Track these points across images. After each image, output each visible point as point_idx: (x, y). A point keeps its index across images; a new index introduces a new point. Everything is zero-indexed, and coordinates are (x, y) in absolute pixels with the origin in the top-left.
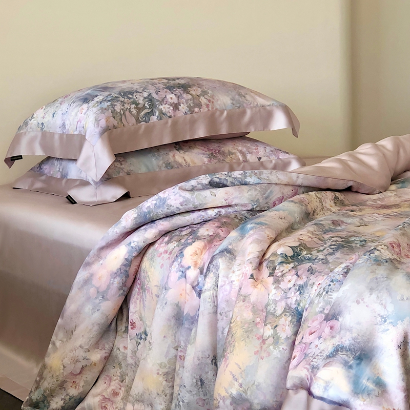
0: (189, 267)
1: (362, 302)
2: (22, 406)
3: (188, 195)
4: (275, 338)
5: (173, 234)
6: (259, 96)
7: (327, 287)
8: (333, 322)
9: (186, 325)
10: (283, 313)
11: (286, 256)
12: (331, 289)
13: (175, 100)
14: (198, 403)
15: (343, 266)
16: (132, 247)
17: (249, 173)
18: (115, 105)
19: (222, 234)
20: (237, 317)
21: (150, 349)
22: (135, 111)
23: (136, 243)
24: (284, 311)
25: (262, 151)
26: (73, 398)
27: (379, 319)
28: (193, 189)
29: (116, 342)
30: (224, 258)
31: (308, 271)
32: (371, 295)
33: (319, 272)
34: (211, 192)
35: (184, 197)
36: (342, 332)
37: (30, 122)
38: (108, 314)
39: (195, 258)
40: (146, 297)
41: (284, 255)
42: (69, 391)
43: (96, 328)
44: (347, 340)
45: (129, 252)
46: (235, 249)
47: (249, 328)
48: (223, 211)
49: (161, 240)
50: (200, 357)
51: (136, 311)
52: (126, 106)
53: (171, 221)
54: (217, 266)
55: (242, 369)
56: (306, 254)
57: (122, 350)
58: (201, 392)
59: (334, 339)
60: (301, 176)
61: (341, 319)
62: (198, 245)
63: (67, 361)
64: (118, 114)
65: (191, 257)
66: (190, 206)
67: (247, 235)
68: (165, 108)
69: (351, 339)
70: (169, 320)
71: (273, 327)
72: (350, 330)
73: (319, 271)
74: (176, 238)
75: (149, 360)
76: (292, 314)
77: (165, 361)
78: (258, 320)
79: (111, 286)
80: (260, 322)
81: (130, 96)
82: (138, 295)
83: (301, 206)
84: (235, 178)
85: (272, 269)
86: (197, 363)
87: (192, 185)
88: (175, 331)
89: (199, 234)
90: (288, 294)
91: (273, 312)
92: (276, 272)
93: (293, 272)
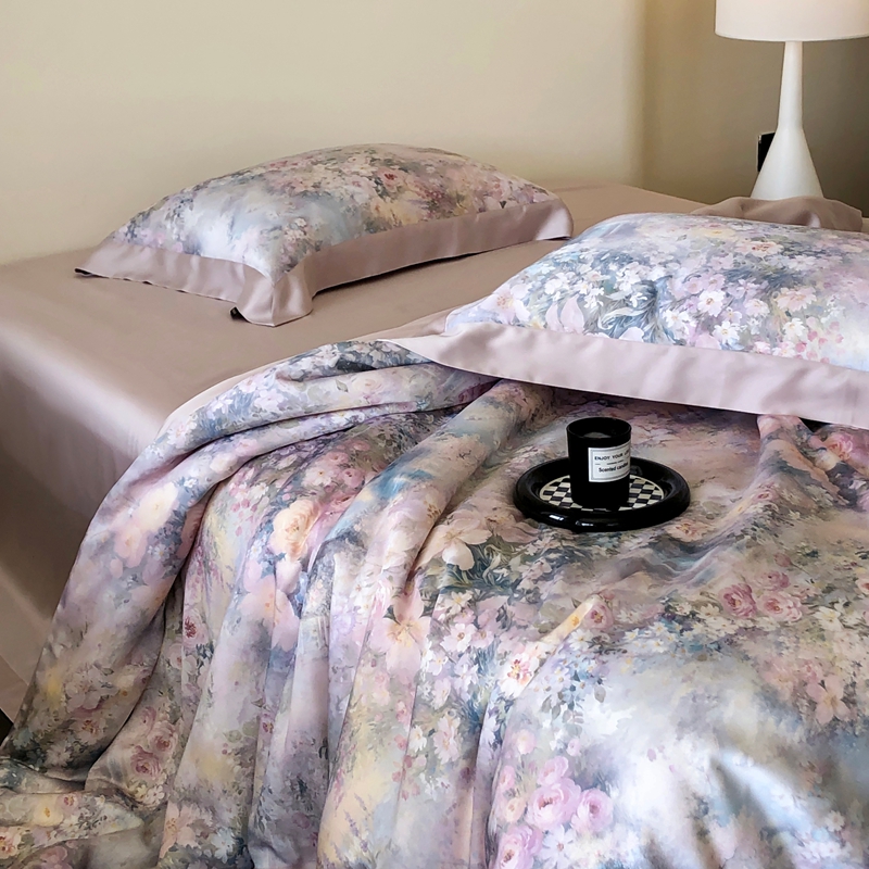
0: (282, 556)
3: (293, 390)
4: (429, 757)
5: (264, 465)
9: (276, 668)
10: (445, 706)
11: (459, 571)
16: (186, 488)
19: (349, 482)
20: (361, 696)
21: (210, 705)
23: (194, 481)
24: (448, 704)
26: (87, 748)
28: (303, 378)
29: (163, 649)
30: (343, 553)
31: (498, 619)
33: (519, 627)
34: (338, 383)
35: (285, 394)
38: (144, 609)
39: (293, 536)
40: (211, 582)
41: (454, 568)
42: (80, 736)
43: (124, 633)
45: (181, 498)
46: (367, 532)
47: (383, 723)
48: (362, 416)
49: (240, 474)
50: (298, 743)
51: (195, 604)
53: (262, 439)
54: (330, 567)
55: (369, 811)
56: (500, 567)
57: (174, 664)
58: (301, 804)
62: (301, 507)
63: (72, 688)
65: (286, 533)
66: (299, 411)
67: (392, 503)
70: (245, 652)
71: (427, 732)
73: (518, 623)
74: (267, 475)
75: (208, 727)
76: (462, 713)
77: (238, 727)
78: (401, 706)
79: (149, 560)
80: (406, 712)
82: (199, 574)
83: (507, 414)
84: (388, 353)
85: (428, 598)
86: (292, 754)
87: (303, 371)
88: (256, 673)
89: (305, 483)
90: (457, 667)
91: (428, 699)
92: (438, 608)
93: (470, 615)
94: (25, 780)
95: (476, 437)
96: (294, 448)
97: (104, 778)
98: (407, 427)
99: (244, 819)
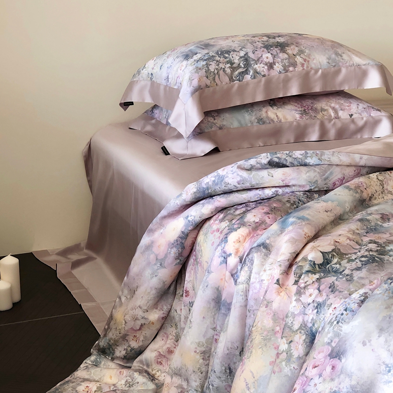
0: (230, 255)
1: (368, 344)
2: (92, 350)
3: (245, 174)
4: (288, 354)
5: (228, 212)
6: (357, 55)
7: (340, 315)
8: (335, 361)
9: (223, 311)
10: (299, 329)
11: (314, 264)
12: (342, 319)
13: (271, 60)
14: (226, 389)
15: (362, 291)
16: (189, 221)
17: (311, 154)
18: (211, 64)
19: (268, 221)
20: (258, 322)
21: (190, 328)
22: (229, 71)
23: (193, 217)
24: (300, 328)
25: (354, 108)
26: (133, 349)
27: (383, 367)
28: (250, 169)
29: (174, 304)
30: (259, 253)
31: (330, 288)
32: (379, 337)
33: (340, 292)
34: (268, 172)
35: (241, 176)
36: (342, 376)
37: (142, 71)
38: (165, 281)
39: (237, 245)
40: (198, 270)
41: (312, 262)
42: (131, 343)
43: (154, 292)
44: (345, 387)
45: (186, 226)
46: (273, 244)
47: (268, 336)
48: (280, 191)
49: (216, 216)
50: (229, 348)
51: (190, 281)
52: (221, 65)
53: (228, 198)
54: (252, 260)
55: (256, 378)
56: (336, 264)
57: (179, 312)
58: (230, 380)
59: (333, 382)
60: (365, 157)
61: (343, 360)
62: (243, 231)
63: (128, 318)
64: (212, 74)
65: (234, 244)
66: (248, 185)
67: (287, 230)
68: (260, 67)
69: (349, 387)
70: (209, 302)
71: (288, 342)
72: (350, 376)
73: (340, 290)
74: (229, 217)
75: (188, 338)
76: (307, 333)
77: (203, 340)
78: (278, 328)
79: (168, 256)
80: (280, 331)
81: (227, 55)
82: (193, 265)
83: (355, 194)
84: (295, 158)
85: (298, 276)
86: (226, 353)
87: (251, 165)
88: (213, 313)
89: (246, 220)
90: (307, 310)
91: (291, 325)
92: (301, 281)
93: (316, 285)
94: (103, 363)
95: (335, 203)
96: (245, 205)
97: (141, 365)
98: (303, 199)
99: (202, 387)
